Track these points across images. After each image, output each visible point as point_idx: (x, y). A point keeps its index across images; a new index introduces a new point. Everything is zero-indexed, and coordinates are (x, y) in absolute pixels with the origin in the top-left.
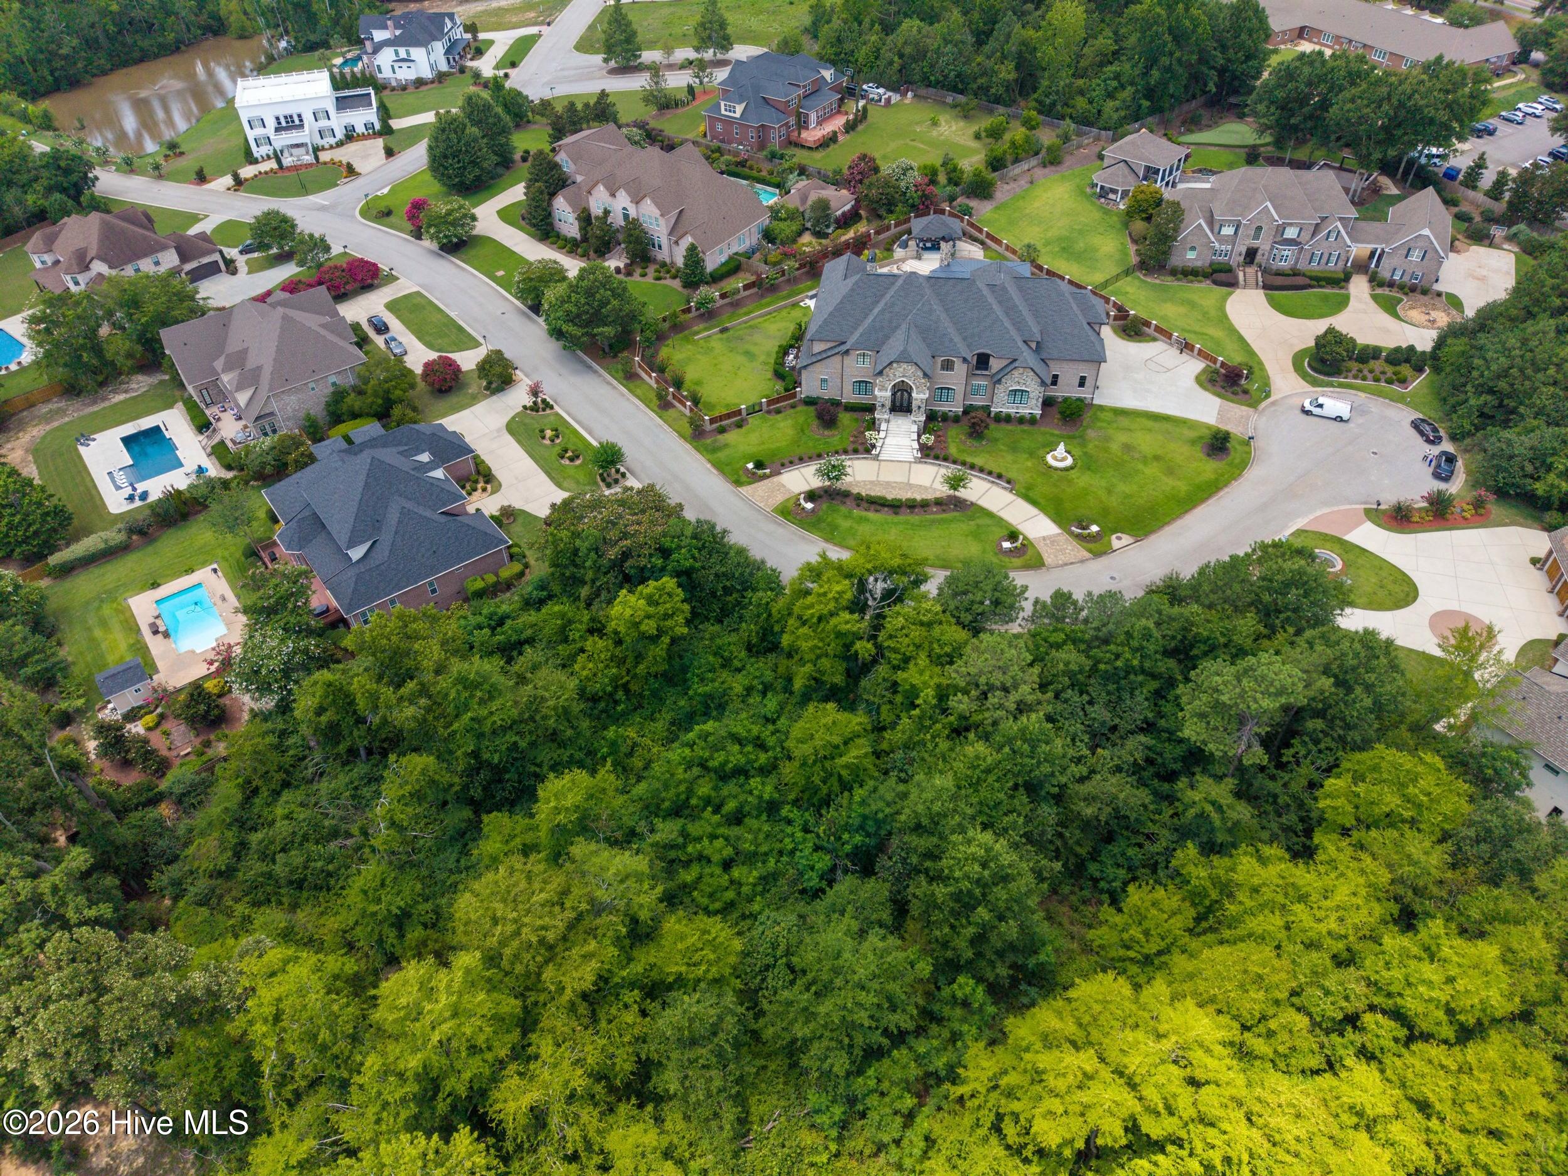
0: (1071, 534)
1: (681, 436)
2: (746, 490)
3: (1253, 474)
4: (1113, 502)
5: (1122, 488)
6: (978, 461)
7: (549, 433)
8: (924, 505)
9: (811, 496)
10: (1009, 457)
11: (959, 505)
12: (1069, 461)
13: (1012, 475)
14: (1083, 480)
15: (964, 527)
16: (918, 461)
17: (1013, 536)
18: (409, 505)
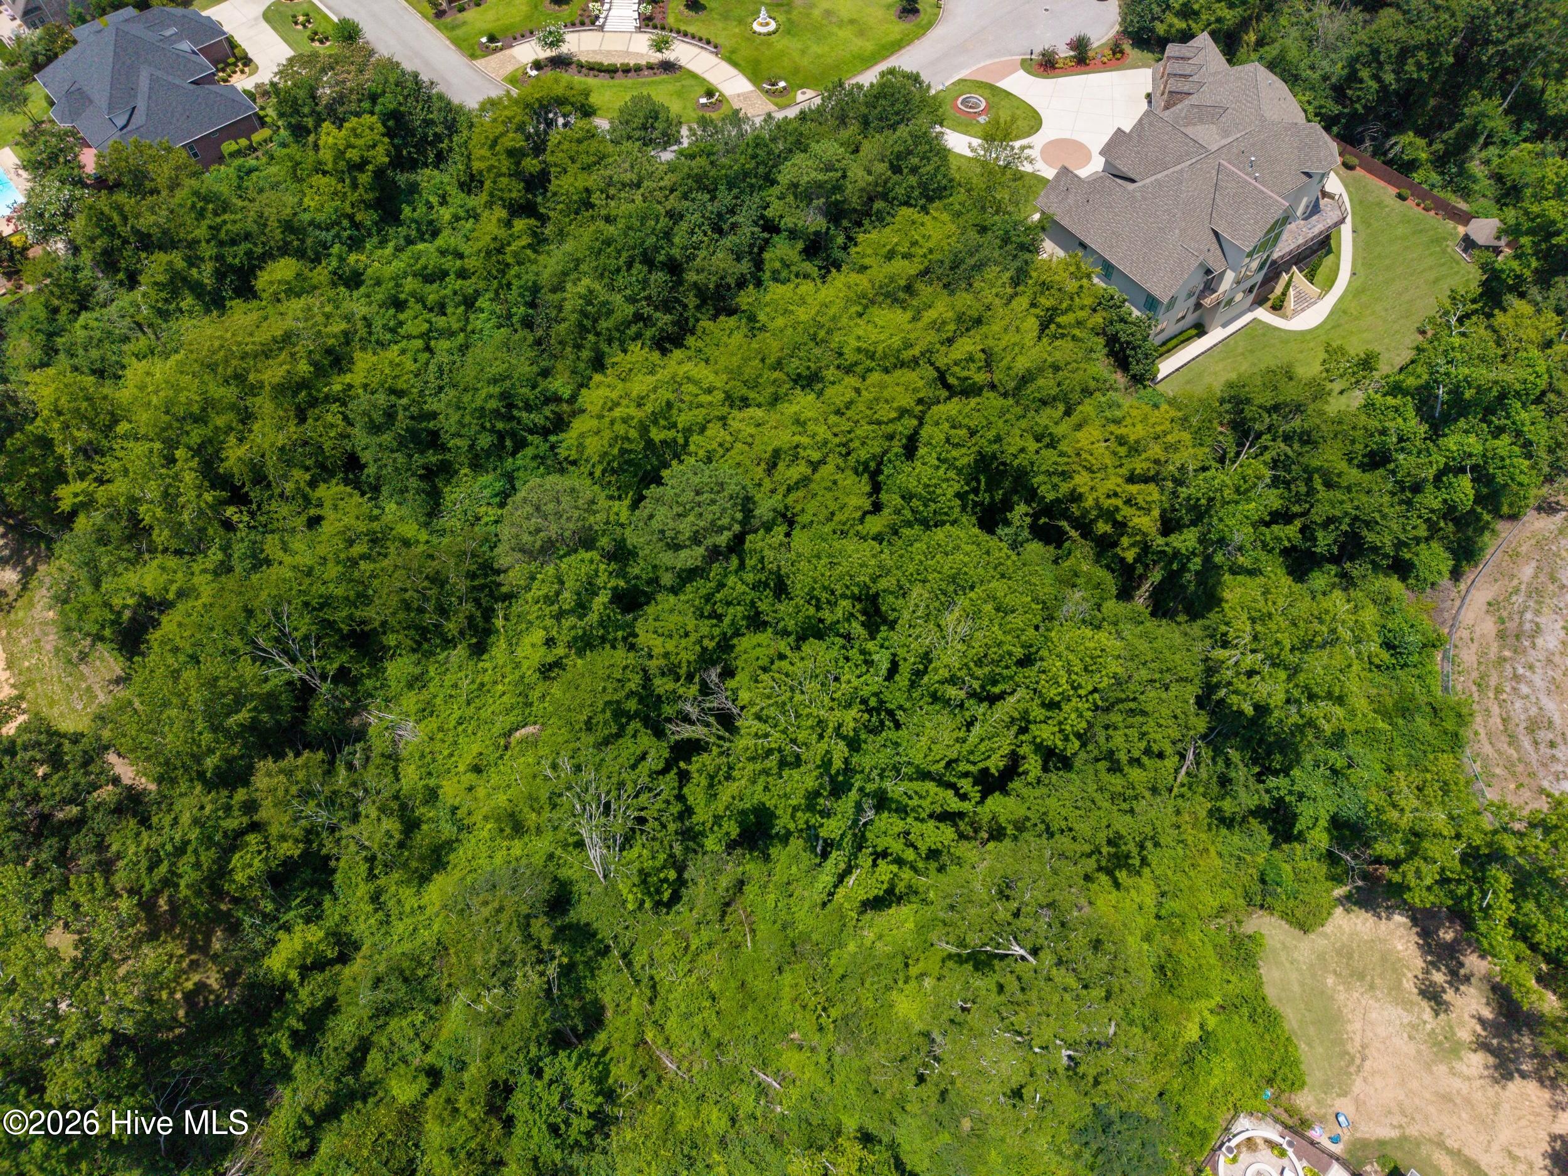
0: (762, 90)
1: (424, 16)
2: (480, 63)
3: (936, 33)
4: (805, 62)
5: (816, 49)
6: (691, 29)
7: (301, 19)
8: (638, 69)
9: (537, 65)
10: (720, 25)
11: (668, 67)
12: (773, 26)
13: (720, 41)
14: (781, 43)
15: (671, 87)
16: (639, 29)
17: (710, 94)
18: (159, 73)
